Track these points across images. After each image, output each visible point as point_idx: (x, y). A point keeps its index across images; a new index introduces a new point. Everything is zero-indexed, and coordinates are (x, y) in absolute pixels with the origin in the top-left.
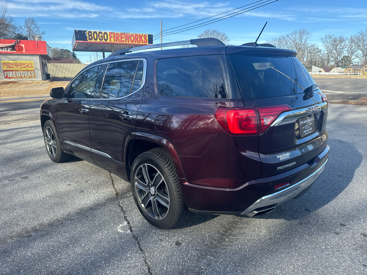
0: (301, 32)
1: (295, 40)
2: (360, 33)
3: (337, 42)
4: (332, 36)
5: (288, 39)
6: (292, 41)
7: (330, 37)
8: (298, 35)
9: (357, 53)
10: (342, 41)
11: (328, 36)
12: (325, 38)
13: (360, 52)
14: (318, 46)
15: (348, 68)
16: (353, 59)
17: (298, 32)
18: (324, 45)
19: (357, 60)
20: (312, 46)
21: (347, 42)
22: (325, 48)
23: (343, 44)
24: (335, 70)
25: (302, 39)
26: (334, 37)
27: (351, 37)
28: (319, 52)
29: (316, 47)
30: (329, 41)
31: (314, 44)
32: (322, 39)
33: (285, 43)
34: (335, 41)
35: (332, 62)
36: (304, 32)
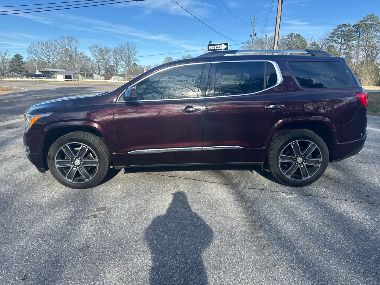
0: (69, 38)
1: (65, 46)
2: (120, 45)
3: (102, 52)
4: (98, 46)
5: (57, 44)
6: (61, 47)
7: (97, 46)
8: (66, 41)
9: (121, 63)
10: (107, 51)
11: (94, 46)
12: (92, 47)
13: (124, 63)
14: (86, 54)
15: (125, 77)
16: (119, 69)
17: (66, 38)
18: (92, 54)
19: (122, 70)
20: (81, 54)
21: (111, 53)
22: (94, 57)
23: (108, 54)
24: (115, 78)
25: (72, 45)
26: (100, 47)
27: (114, 48)
28: (88, 60)
29: (84, 55)
30: (96, 50)
31: (82, 52)
32: (89, 48)
33: (53, 48)
34: (102, 51)
35: (102, 70)
36: (72, 39)
